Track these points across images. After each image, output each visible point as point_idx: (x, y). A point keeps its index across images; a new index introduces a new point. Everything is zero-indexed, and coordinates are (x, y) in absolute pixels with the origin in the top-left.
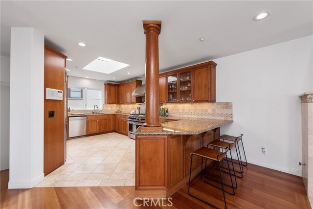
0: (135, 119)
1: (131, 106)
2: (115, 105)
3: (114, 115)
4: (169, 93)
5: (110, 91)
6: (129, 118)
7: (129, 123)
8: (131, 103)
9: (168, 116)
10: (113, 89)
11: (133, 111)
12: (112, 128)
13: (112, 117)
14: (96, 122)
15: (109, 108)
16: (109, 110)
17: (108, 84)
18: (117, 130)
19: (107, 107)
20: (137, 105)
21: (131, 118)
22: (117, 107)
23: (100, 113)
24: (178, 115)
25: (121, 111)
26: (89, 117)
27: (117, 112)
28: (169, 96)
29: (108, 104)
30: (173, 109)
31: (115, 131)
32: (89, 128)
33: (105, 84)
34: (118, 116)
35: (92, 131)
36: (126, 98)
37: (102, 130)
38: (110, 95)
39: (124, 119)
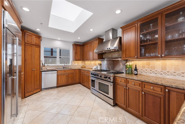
0: (98, 75)
1: (93, 62)
2: (80, 62)
3: (80, 70)
4: (141, 46)
5: (77, 50)
6: (92, 74)
7: (91, 78)
8: (94, 60)
9: (137, 74)
10: (79, 49)
11: (95, 67)
12: (77, 80)
13: (78, 71)
14: (64, 76)
15: (76, 64)
16: (76, 66)
17: (75, 44)
18: (81, 83)
19: (75, 63)
20: (99, 62)
21: (93, 74)
22: (82, 63)
23: (69, 67)
24: (153, 75)
25: (85, 66)
26: (59, 71)
27: (82, 67)
28: (141, 50)
29: (75, 60)
30: (144, 67)
31: (80, 83)
32: (59, 80)
33: (73, 45)
34: (82, 71)
35: (61, 83)
36: (89, 55)
37: (70, 82)
38: (77, 53)
39: (87, 74)
